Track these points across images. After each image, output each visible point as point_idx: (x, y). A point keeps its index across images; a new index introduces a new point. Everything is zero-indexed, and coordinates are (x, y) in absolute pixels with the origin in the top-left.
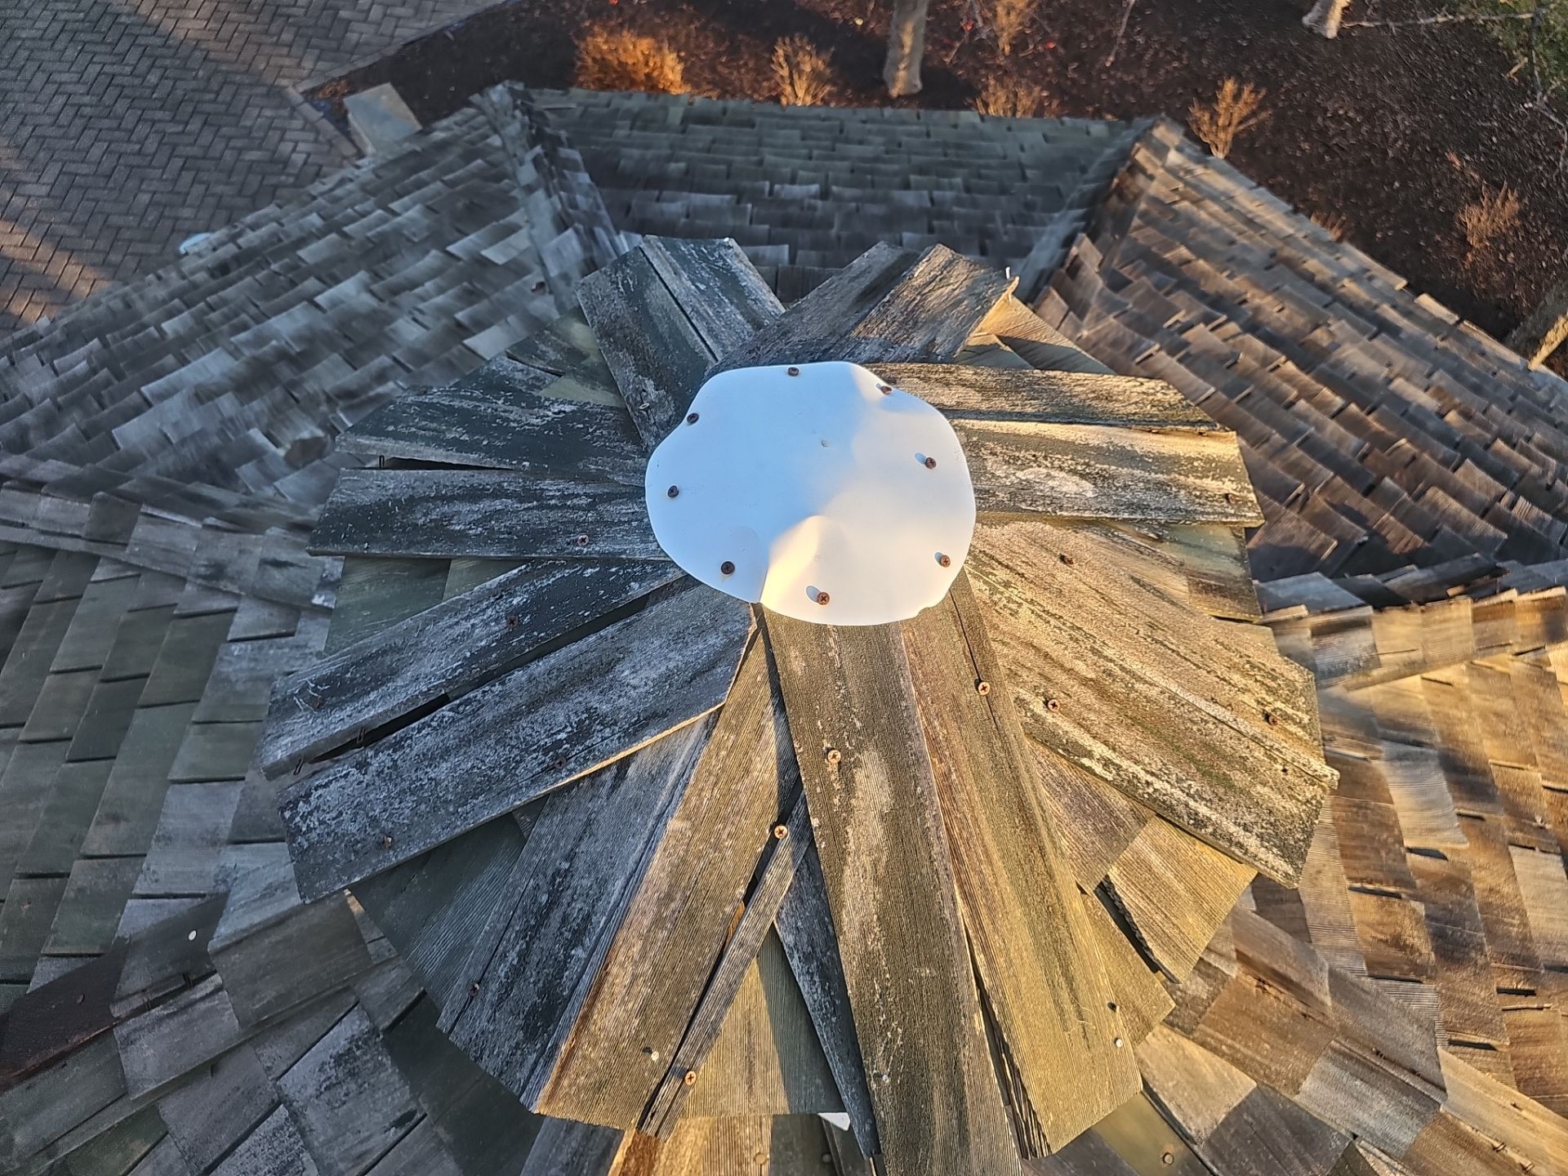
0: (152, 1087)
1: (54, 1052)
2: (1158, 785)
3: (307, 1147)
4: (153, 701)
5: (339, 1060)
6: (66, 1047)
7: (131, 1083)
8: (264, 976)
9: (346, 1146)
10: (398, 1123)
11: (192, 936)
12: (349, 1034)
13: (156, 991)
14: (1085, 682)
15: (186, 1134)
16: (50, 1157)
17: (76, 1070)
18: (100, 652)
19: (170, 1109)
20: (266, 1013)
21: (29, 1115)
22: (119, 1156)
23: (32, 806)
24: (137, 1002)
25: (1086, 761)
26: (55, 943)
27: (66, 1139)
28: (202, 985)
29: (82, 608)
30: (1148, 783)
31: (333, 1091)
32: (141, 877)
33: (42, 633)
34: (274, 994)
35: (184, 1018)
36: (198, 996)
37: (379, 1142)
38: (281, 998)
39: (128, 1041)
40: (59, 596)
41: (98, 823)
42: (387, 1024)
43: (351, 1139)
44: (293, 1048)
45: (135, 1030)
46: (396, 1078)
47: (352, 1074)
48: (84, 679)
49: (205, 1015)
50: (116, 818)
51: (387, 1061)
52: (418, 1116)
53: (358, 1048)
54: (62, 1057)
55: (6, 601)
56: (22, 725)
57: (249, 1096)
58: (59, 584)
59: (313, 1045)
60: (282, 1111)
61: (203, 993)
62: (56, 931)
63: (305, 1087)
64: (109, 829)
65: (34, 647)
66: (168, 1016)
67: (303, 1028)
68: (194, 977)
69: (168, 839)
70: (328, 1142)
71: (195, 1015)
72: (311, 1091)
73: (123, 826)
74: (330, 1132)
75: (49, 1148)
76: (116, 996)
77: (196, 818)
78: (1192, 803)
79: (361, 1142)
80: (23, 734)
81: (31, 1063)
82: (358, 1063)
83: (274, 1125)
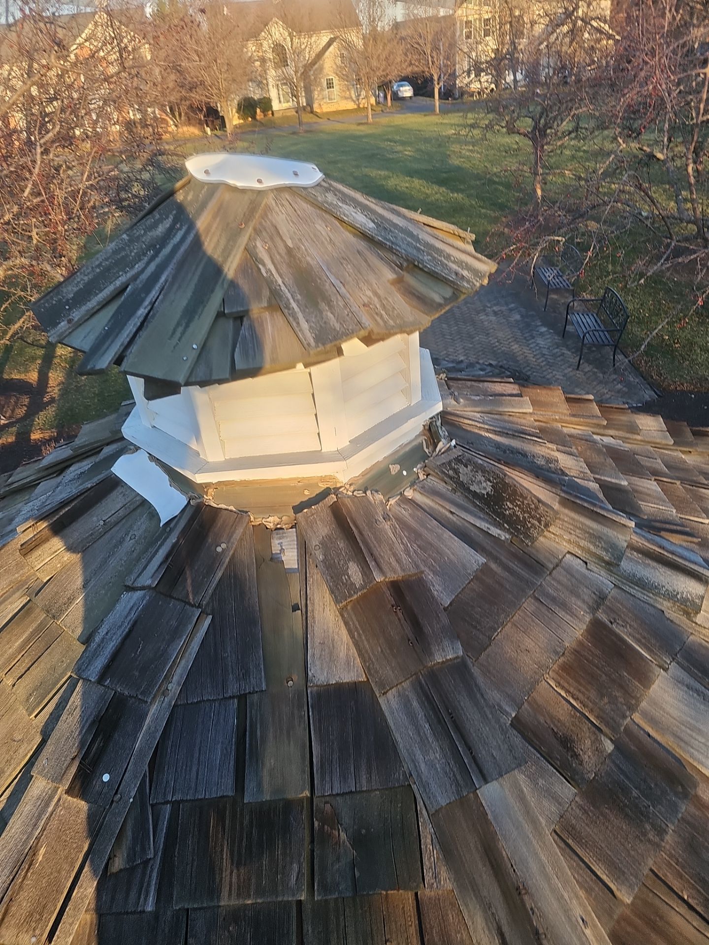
2: (283, 287)
14: (286, 246)
25: (261, 266)
30: (279, 285)
78: (292, 301)
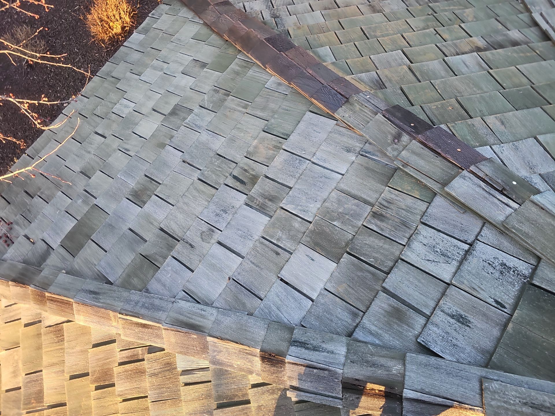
0: (454, 194)
1: (439, 151)
3: (461, 263)
4: (548, 112)
5: (503, 264)
6: (443, 154)
7: (450, 185)
8: (533, 224)
9: (473, 281)
10: (497, 302)
11: (515, 183)
12: (517, 266)
13: (490, 180)
15: (434, 211)
16: (403, 166)
17: (438, 161)
18: (539, 81)
19: (438, 200)
20: (515, 230)
21: (414, 153)
22: (409, 188)
23: (474, 89)
24: (481, 174)
26: (453, 126)
27: (412, 169)
28: (504, 197)
29: (543, 63)
31: (490, 266)
32: (498, 146)
33: (522, 55)
34: (527, 231)
35: (487, 195)
36: (498, 197)
37: (483, 295)
38: (527, 235)
39: (464, 178)
40: (538, 52)
41: (496, 117)
42: (537, 284)
43: (477, 282)
44: (496, 242)
45: (470, 178)
46: (513, 294)
47: (501, 273)
48: (525, 80)
49: (493, 203)
50: (503, 123)
51: (517, 287)
52: (505, 310)
53: (514, 271)
54: (439, 154)
55: (516, 35)
56: (492, 69)
57: (462, 230)
58: (541, 49)
59: (501, 250)
60: (467, 247)
61: (501, 199)
62: (456, 124)
63: (484, 254)
64: (498, 123)
65: (515, 55)
66: (483, 189)
67: (506, 244)
68: (505, 193)
69: (517, 148)
70: (470, 272)
71: (491, 199)
72: (484, 257)
73: (503, 127)
74: (474, 271)
75: (406, 165)
76: (477, 165)
77: (532, 155)
79: (479, 287)
80: (490, 71)
81: (431, 145)
82: (508, 274)
83: (459, 245)
